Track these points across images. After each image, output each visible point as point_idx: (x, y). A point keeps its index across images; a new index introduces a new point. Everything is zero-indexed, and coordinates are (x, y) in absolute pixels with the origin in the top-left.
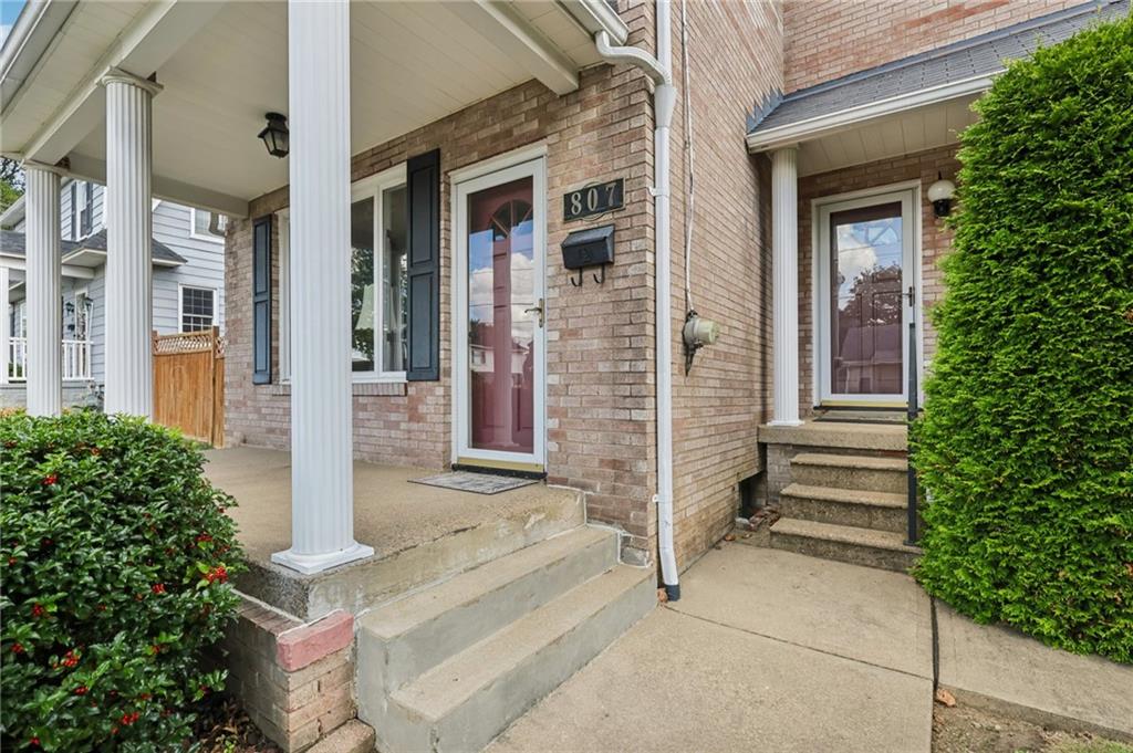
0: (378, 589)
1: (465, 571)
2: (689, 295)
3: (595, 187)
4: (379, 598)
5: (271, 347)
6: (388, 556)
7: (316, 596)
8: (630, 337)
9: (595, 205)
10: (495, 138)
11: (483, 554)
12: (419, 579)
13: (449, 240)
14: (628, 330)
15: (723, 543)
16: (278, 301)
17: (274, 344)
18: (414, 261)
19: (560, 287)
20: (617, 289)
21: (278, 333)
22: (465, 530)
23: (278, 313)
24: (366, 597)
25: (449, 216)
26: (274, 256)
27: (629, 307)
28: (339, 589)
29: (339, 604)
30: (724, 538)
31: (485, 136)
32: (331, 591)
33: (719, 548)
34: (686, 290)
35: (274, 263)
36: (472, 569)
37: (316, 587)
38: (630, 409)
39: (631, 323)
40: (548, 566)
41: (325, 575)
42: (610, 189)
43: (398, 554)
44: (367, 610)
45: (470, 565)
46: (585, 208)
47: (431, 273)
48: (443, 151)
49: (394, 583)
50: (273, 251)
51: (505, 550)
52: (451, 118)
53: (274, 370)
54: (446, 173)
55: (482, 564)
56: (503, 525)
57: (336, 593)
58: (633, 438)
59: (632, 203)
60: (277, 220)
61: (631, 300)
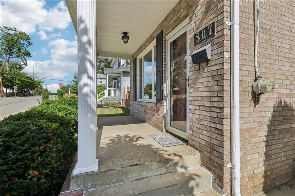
0: (97, 183)
1: (136, 180)
2: (257, 69)
3: (204, 29)
4: (98, 186)
5: (135, 91)
6: (102, 172)
7: (73, 183)
8: (217, 91)
9: (204, 36)
10: (175, 21)
11: (145, 174)
12: (115, 181)
13: (166, 59)
14: (216, 88)
15: (285, 186)
16: (137, 80)
17: (136, 91)
18: (158, 66)
19: (193, 71)
20: (212, 71)
21: (137, 88)
22: (136, 165)
23: (137, 83)
24: (92, 185)
25: (166, 51)
26: (136, 69)
27: (217, 78)
28: (81, 181)
29: (81, 186)
30: (285, 184)
31: (173, 21)
32: (79, 182)
33: (280, 190)
34: (255, 67)
35: (136, 70)
36: (139, 180)
37: (73, 180)
38: (217, 123)
39: (218, 85)
40: (167, 187)
41: (77, 176)
42: (210, 28)
43: (106, 171)
44: (93, 189)
45: (138, 178)
46: (201, 38)
47: (161, 70)
48: (164, 31)
49: (104, 181)
50: (136, 67)
51: (155, 174)
52: (165, 19)
53: (136, 97)
54: (164, 37)
55: (144, 178)
56: (155, 164)
57: (80, 182)
58: (218, 136)
59: (218, 32)
60: (137, 59)
61: (218, 75)
